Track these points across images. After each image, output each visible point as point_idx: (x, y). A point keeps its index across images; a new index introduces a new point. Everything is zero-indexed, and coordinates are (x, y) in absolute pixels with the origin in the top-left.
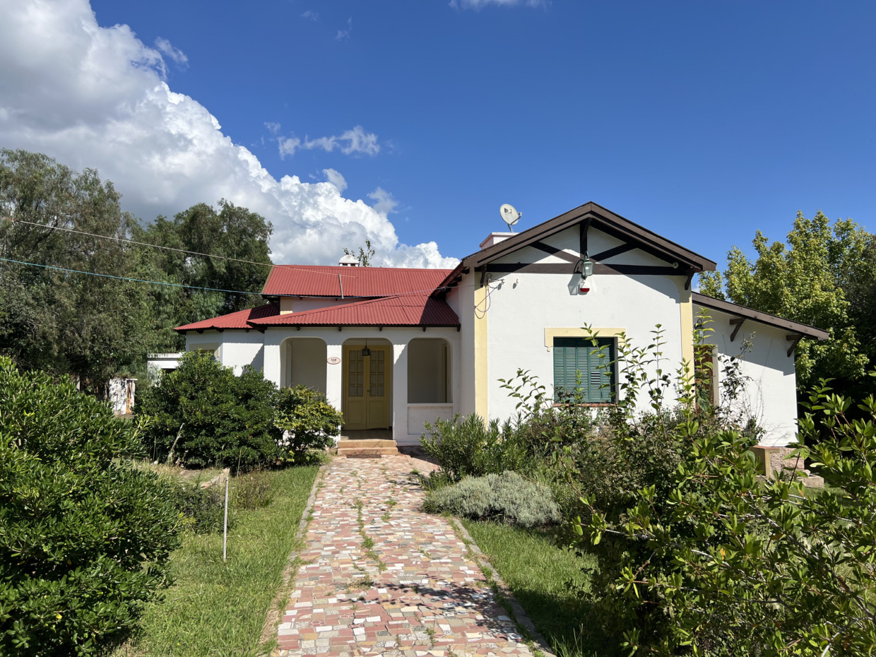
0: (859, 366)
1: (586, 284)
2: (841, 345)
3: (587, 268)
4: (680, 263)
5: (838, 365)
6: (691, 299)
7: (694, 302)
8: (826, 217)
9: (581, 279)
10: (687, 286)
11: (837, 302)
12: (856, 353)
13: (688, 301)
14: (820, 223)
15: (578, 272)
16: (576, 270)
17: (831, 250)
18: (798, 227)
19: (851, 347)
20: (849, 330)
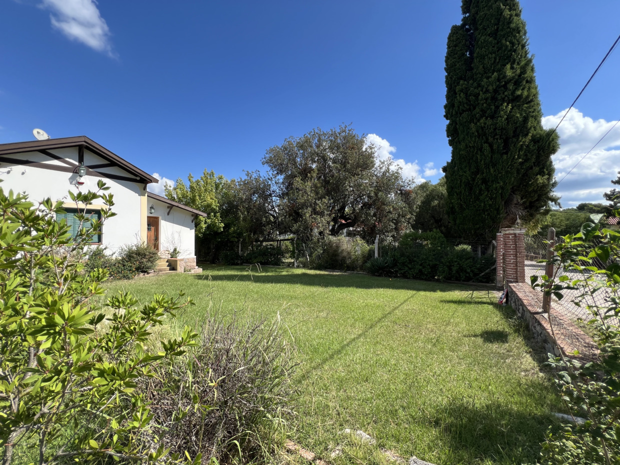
0: (220, 227)
1: (82, 180)
2: (215, 220)
3: (82, 171)
4: (141, 177)
5: (214, 227)
6: (146, 195)
7: (148, 196)
8: (214, 173)
9: (79, 177)
10: (145, 188)
11: (215, 205)
12: (220, 223)
13: (145, 196)
14: (212, 174)
15: (76, 173)
16: (75, 171)
17: (216, 185)
18: (205, 174)
19: (218, 220)
20: (218, 214)
